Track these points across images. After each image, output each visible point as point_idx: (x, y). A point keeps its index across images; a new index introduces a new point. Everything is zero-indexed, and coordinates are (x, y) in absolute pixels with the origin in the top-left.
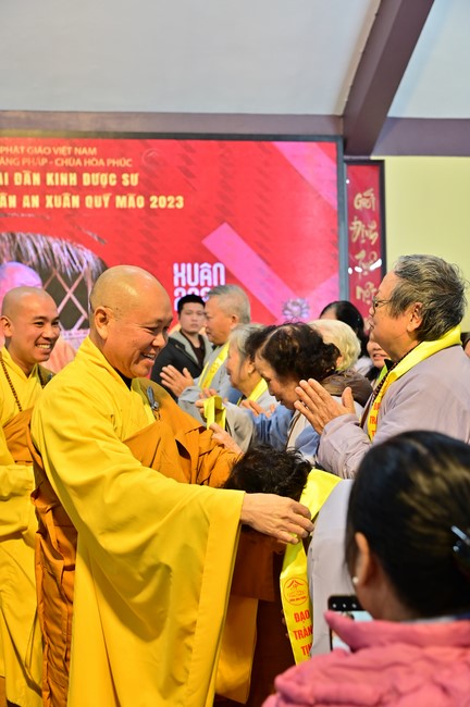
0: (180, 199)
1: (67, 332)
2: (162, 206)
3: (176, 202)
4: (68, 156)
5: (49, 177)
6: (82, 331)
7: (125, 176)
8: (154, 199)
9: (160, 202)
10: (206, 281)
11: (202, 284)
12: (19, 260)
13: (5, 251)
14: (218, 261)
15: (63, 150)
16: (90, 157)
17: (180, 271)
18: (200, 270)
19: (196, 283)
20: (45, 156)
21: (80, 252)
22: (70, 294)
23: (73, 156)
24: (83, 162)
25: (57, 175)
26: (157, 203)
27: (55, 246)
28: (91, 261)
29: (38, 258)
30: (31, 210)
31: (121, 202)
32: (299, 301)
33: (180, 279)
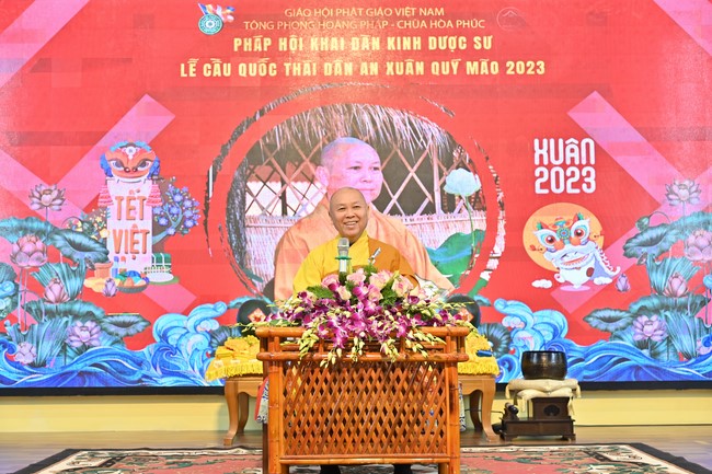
0: (541, 64)
1: (408, 218)
2: (521, 72)
3: (537, 67)
4: (412, 18)
5: (391, 41)
6: (425, 216)
7: (477, 39)
8: (510, 64)
9: (517, 67)
10: (572, 159)
11: (568, 162)
12: (355, 135)
13: (339, 124)
14: (588, 136)
15: (406, 11)
16: (437, 18)
17: (541, 147)
18: (565, 146)
19: (560, 161)
20: (386, 18)
21: (425, 126)
22: (412, 174)
23: (418, 17)
24: (428, 24)
25: (399, 39)
26: (515, 69)
27: (396, 118)
28: (437, 135)
29: (377, 132)
30: (370, 78)
31: (472, 68)
32: (687, 182)
33: (541, 156)
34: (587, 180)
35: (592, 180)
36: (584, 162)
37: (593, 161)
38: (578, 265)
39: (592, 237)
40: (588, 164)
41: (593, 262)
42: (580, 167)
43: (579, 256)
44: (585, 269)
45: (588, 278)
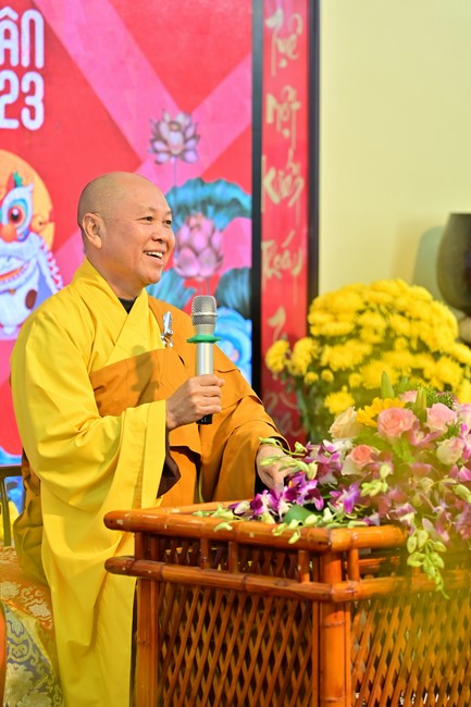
10: (7, 53)
14: (34, 7)
32: (181, 118)
34: (29, 100)
35: (36, 101)
36: (26, 62)
37: (40, 63)
38: (11, 285)
39: (36, 225)
40: (32, 67)
41: (35, 279)
42: (20, 72)
43: (15, 264)
44: (22, 294)
45: (26, 312)
